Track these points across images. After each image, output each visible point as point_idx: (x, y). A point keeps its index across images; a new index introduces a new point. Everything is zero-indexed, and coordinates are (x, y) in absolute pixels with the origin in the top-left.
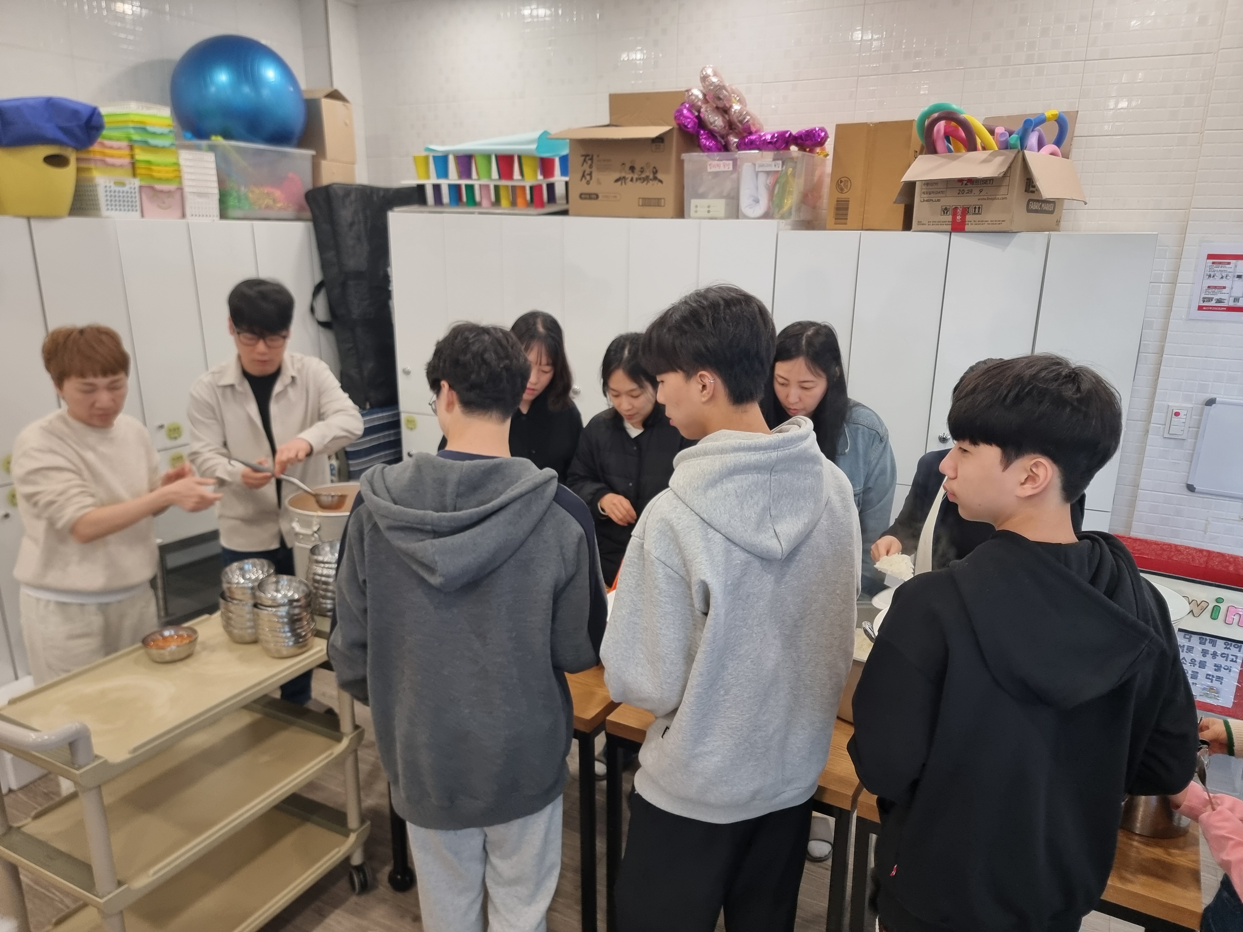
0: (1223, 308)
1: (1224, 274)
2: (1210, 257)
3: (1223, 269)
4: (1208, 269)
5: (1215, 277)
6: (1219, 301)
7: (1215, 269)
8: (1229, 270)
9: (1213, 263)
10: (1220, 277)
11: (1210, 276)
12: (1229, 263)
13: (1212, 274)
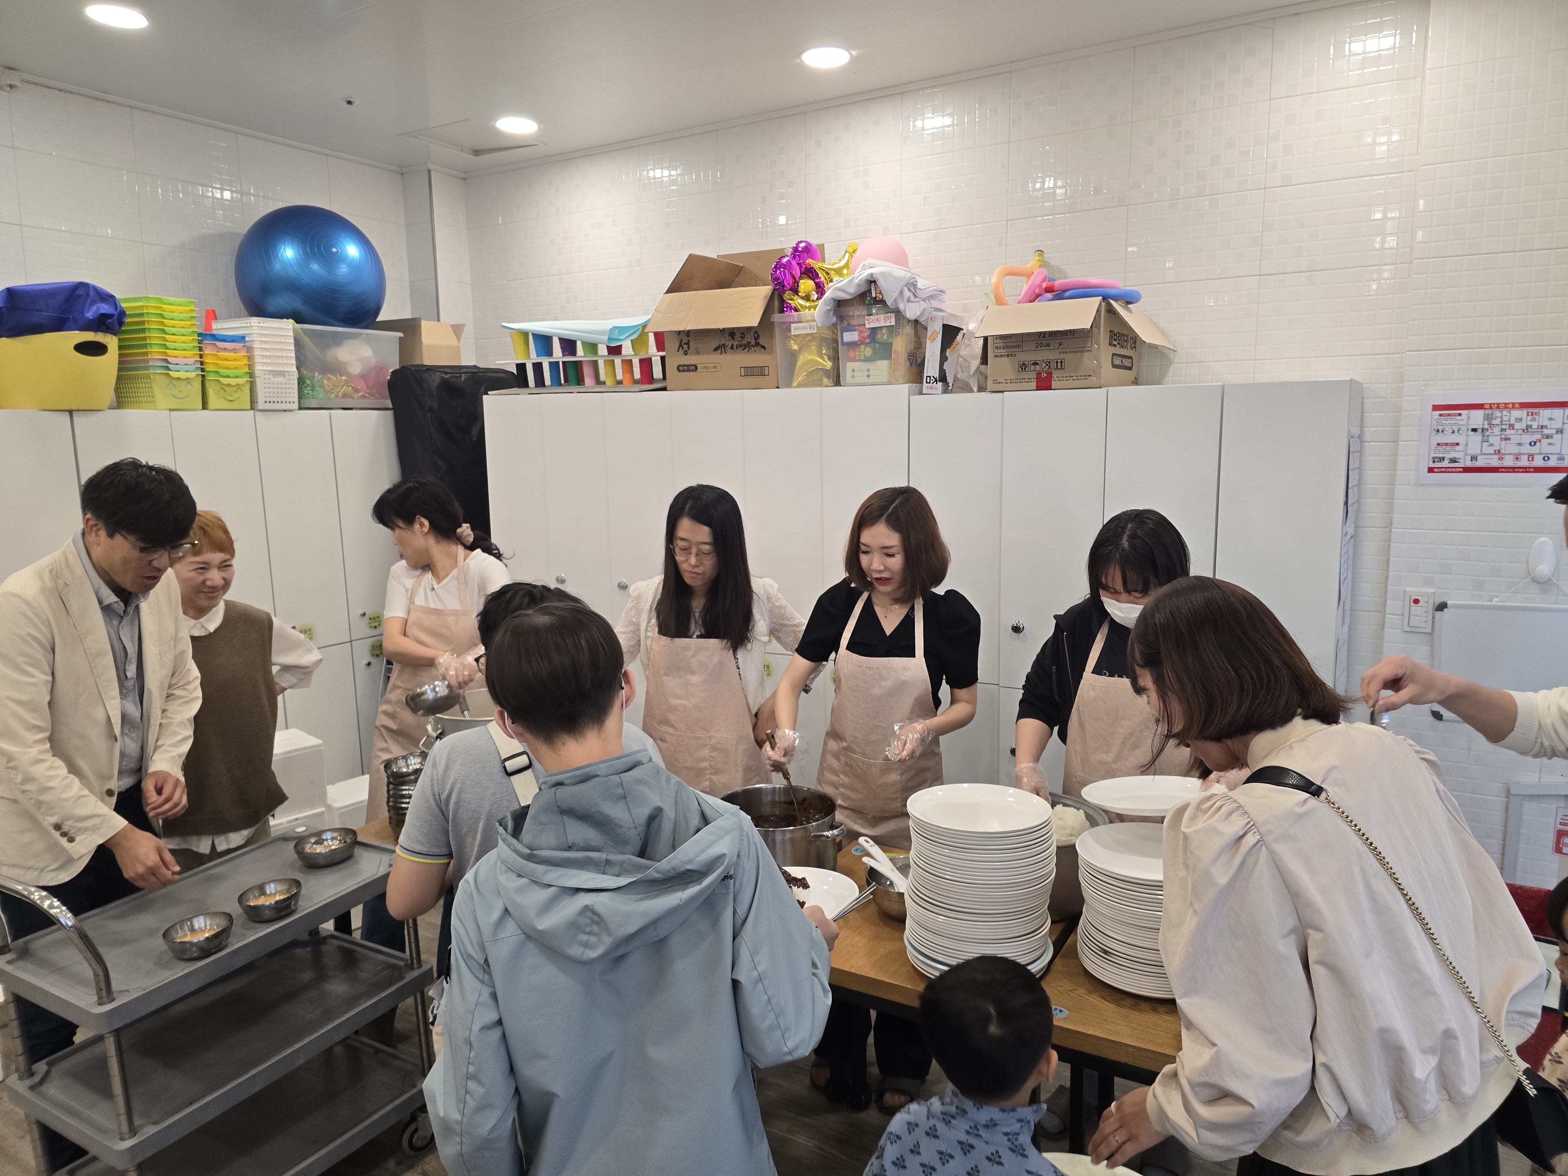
0: (1458, 469)
1: (1456, 429)
2: (1436, 408)
3: (1453, 422)
4: (1435, 422)
5: (1445, 432)
6: (1453, 461)
7: (1444, 422)
8: (1460, 423)
9: (1441, 415)
10: (1451, 431)
11: (1438, 431)
12: (1460, 415)
13: (1441, 428)
